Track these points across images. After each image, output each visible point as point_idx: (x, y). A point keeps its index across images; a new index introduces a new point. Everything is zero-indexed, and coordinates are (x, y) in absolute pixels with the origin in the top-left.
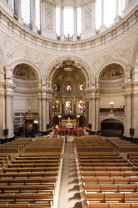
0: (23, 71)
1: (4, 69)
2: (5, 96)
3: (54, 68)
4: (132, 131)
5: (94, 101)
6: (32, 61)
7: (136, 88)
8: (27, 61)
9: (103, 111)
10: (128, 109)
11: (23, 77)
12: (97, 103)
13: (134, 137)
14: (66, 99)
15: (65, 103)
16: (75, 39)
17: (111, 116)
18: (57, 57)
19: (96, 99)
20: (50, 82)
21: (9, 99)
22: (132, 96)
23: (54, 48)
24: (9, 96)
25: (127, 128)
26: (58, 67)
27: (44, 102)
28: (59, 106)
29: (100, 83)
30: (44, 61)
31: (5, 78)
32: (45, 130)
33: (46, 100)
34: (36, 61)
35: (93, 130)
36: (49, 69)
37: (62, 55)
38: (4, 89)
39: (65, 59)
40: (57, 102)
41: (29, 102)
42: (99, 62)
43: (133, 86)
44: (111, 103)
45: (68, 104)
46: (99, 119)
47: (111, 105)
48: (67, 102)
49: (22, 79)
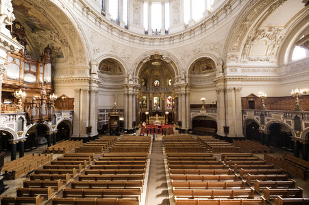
0: (110, 66)
1: (90, 64)
2: (90, 92)
3: (141, 62)
4: (226, 129)
5: (183, 97)
6: (118, 55)
7: (228, 83)
8: (114, 56)
9: (193, 107)
10: (221, 105)
11: (110, 72)
12: (187, 98)
13: (229, 136)
14: (154, 95)
15: (153, 99)
16: (163, 33)
17: (203, 112)
18: (144, 51)
19: (186, 95)
20: (137, 77)
21: (93, 95)
22: (225, 91)
23: (142, 42)
24: (94, 91)
25: (221, 125)
26: (145, 61)
27: (131, 98)
28: (146, 102)
29: (190, 78)
30: (131, 56)
31: (91, 73)
32: (131, 127)
33: (133, 95)
34: (123, 55)
35: (183, 127)
36: (136, 63)
37: (150, 49)
38: (88, 85)
39: (153, 53)
40: (144, 97)
41: (114, 97)
42: (188, 56)
43: (225, 80)
44: (202, 99)
45: (155, 100)
46: (190, 116)
47: (203, 101)
48: (155, 98)
49: (108, 74)
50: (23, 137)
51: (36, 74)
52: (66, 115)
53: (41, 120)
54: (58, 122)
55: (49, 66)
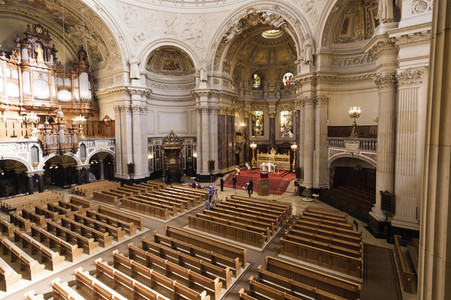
0: (169, 60)
1: (129, 64)
2: (131, 109)
6: (179, 39)
8: (169, 40)
9: (337, 133)
11: (178, 71)
12: (318, 111)
17: (351, 148)
18: (228, 14)
20: (219, 72)
21: (136, 113)
24: (136, 107)
26: (231, 37)
27: (205, 116)
30: (204, 32)
32: (205, 172)
33: (209, 110)
34: (187, 35)
35: (306, 183)
36: (214, 45)
38: (127, 98)
39: (243, 14)
40: (258, 113)
41: (187, 117)
45: (284, 117)
46: (323, 156)
47: (355, 116)
48: (282, 113)
49: (177, 74)
50: (40, 169)
51: (70, 90)
52: (102, 145)
53: (60, 151)
54: (89, 155)
55: (84, 76)
